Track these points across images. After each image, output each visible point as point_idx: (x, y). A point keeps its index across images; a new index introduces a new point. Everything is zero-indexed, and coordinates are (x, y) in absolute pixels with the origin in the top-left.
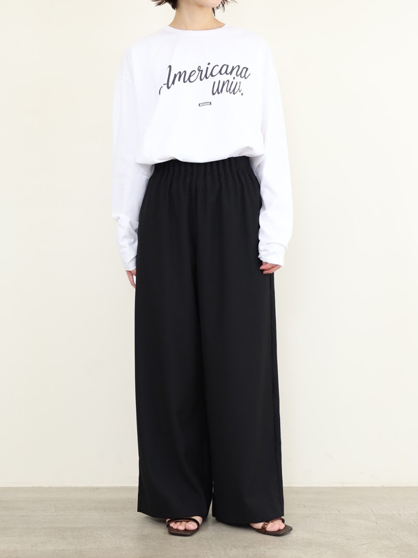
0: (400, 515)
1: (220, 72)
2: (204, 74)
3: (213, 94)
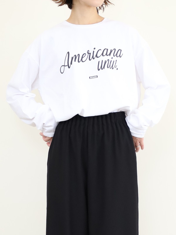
2: (92, 56)
3: (99, 70)
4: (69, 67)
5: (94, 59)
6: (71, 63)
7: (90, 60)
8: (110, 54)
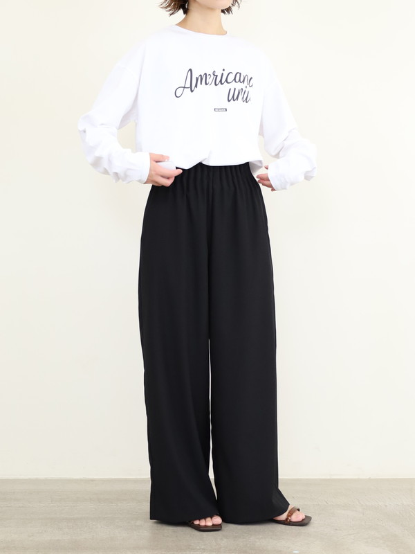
0: (386, 506)
1: (235, 79)
2: (219, 80)
3: (229, 101)
4: (192, 91)
5: (222, 84)
6: (196, 86)
7: (216, 85)
8: (244, 81)
